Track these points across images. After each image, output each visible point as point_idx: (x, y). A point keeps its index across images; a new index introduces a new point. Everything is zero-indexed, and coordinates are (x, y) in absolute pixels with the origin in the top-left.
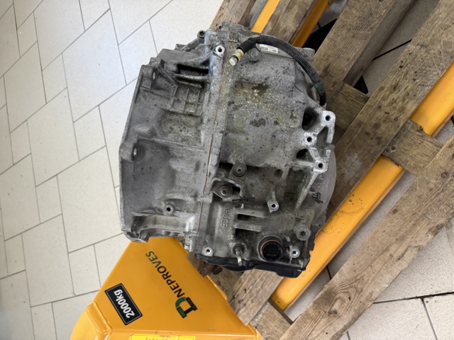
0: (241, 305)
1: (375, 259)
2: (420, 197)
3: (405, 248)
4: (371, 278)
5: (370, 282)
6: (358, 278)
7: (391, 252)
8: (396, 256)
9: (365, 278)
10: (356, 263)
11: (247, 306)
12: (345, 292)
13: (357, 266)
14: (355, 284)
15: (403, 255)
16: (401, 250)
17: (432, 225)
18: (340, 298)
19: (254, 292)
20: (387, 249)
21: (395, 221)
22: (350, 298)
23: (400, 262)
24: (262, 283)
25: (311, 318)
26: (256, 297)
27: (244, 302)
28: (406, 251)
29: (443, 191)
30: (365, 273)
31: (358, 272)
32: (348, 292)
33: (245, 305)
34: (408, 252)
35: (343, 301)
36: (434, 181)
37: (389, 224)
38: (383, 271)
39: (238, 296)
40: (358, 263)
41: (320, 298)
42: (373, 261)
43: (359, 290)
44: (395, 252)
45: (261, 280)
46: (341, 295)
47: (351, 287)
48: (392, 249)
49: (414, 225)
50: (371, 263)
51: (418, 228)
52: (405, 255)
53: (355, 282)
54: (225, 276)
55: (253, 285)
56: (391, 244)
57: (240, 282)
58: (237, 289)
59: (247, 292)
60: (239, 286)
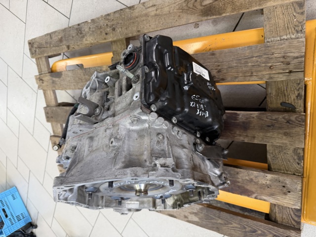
0: (288, 60)
1: (164, 15)
2: (126, 29)
3: (148, 9)
4: (175, 5)
5: (177, 3)
6: (181, 11)
7: (155, 12)
8: (154, 8)
9: (177, 7)
10: (175, 21)
11: (283, 55)
12: (195, 7)
13: (176, 18)
14: (186, 8)
15: (151, 6)
16: (150, 9)
17: (132, 11)
18: (201, 5)
19: (264, 60)
20: (156, 15)
21: (142, 26)
23: (155, 4)
24: (249, 60)
25: (234, 4)
26: (265, 54)
27: (282, 60)
28: (149, 7)
29: (118, 23)
30: (175, 11)
31: (178, 14)
32: (193, 6)
33: (284, 57)
34: (148, 6)
35: (201, 2)
36: (118, 31)
37: (145, 27)
38: (167, 4)
39: (283, 69)
40: (174, 19)
41: (213, 15)
43: (186, 2)
44: (153, 11)
45: (247, 62)
46: (199, 7)
47: (189, 8)
48: (153, 13)
49: (137, 18)
50: (168, 14)
51: (137, 14)
52: (151, 5)
53: (184, 9)
54: (285, 95)
55: (259, 66)
56: (152, 16)
57: (271, 78)
58: (281, 76)
59: (270, 65)
60: (276, 76)
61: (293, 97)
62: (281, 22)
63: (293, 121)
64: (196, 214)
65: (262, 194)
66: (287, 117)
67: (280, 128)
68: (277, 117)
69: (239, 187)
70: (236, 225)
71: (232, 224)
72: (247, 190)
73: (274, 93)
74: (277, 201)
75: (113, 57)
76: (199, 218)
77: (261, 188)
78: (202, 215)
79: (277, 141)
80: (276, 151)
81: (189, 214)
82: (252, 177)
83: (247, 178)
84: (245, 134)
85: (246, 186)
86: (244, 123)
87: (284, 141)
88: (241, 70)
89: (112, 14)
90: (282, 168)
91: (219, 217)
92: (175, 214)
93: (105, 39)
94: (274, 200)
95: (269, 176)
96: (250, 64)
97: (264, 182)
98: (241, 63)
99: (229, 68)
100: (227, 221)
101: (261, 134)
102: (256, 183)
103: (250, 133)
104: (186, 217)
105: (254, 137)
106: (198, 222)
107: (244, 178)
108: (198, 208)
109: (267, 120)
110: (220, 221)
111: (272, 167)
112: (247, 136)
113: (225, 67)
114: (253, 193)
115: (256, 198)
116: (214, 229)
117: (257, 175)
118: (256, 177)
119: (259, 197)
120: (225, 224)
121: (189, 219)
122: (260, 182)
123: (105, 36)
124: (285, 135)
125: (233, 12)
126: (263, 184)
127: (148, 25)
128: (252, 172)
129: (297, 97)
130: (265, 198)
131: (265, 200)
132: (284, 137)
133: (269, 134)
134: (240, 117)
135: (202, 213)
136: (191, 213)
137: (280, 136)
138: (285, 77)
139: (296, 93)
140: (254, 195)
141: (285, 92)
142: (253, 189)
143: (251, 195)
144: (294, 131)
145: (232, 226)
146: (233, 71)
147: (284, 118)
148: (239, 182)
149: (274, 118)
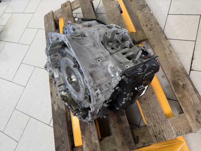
0: (162, 133)
1: (167, 60)
2: (153, 38)
3: (168, 49)
4: (174, 65)
5: (175, 65)
6: (172, 69)
7: (167, 53)
8: (169, 53)
9: (173, 66)
11: (164, 130)
12: (176, 77)
13: (167, 67)
14: (174, 71)
16: (168, 50)
17: (164, 39)
18: (178, 80)
19: (158, 121)
20: (166, 54)
21: (157, 47)
22: (179, 76)
23: (172, 52)
24: (155, 113)
25: (183, 97)
26: (161, 121)
27: (161, 130)
28: (169, 49)
29: (155, 32)
30: (171, 65)
31: (170, 68)
32: (176, 75)
33: (162, 131)
34: (170, 49)
35: (180, 79)
36: (150, 33)
37: (157, 50)
38: (173, 59)
39: (156, 132)
40: (166, 66)
41: (174, 88)
42: (168, 60)
43: (177, 71)
44: (168, 52)
45: (154, 113)
46: (176, 79)
47: (175, 73)
48: (166, 52)
49: (161, 43)
50: (168, 62)
51: (163, 43)
52: (171, 50)
53: (173, 70)
54: (142, 136)
55: (154, 119)
56: (164, 52)
57: (149, 127)
58: (152, 132)
59: (156, 125)
60: (152, 130)
61: (143, 141)
62: (180, 124)
63: (131, 144)
64: (59, 108)
65: (86, 140)
66: (132, 141)
67: (125, 139)
68: (130, 136)
69: (85, 127)
70: (62, 132)
71: (62, 129)
72: (85, 132)
73: (142, 131)
74: (85, 149)
75: (133, 32)
76: (57, 111)
77: (89, 139)
78: (59, 111)
79: (118, 140)
80: (111, 141)
81: (57, 104)
82: (93, 132)
83: (92, 130)
84: (115, 123)
85: (86, 131)
86: (121, 120)
87: (119, 144)
88: (149, 110)
89: (159, 26)
90: (103, 146)
91: (62, 121)
92: (53, 96)
93: (143, 25)
94: (85, 147)
95: (97, 141)
96: (153, 114)
97: (93, 140)
98: (152, 109)
99: (148, 104)
100: (62, 126)
101: (118, 131)
102: (90, 136)
103: (117, 125)
104: (54, 102)
105: (115, 128)
106: (54, 111)
107: (90, 128)
108: (63, 108)
109: (127, 131)
110: (60, 122)
111: (102, 141)
112: (115, 124)
113: (148, 102)
114: (84, 136)
115: (82, 138)
116: (54, 121)
117: (95, 135)
118: (94, 135)
119: (83, 139)
120: (60, 126)
121: (54, 105)
122: (92, 138)
123: (145, 25)
124: (122, 143)
125: (178, 98)
126: (91, 140)
127: (159, 51)
128: (96, 132)
129: (144, 143)
130: (84, 142)
131: (83, 143)
132: (121, 143)
133: (119, 135)
134: (124, 117)
135: (61, 111)
136: (58, 105)
137: (121, 141)
138: (152, 134)
139: (145, 142)
140: (83, 137)
141: (144, 136)
142: (86, 135)
143: (83, 135)
144: (126, 146)
145: (61, 130)
146: (148, 107)
147: (131, 140)
148: (87, 126)
149: (129, 135)
